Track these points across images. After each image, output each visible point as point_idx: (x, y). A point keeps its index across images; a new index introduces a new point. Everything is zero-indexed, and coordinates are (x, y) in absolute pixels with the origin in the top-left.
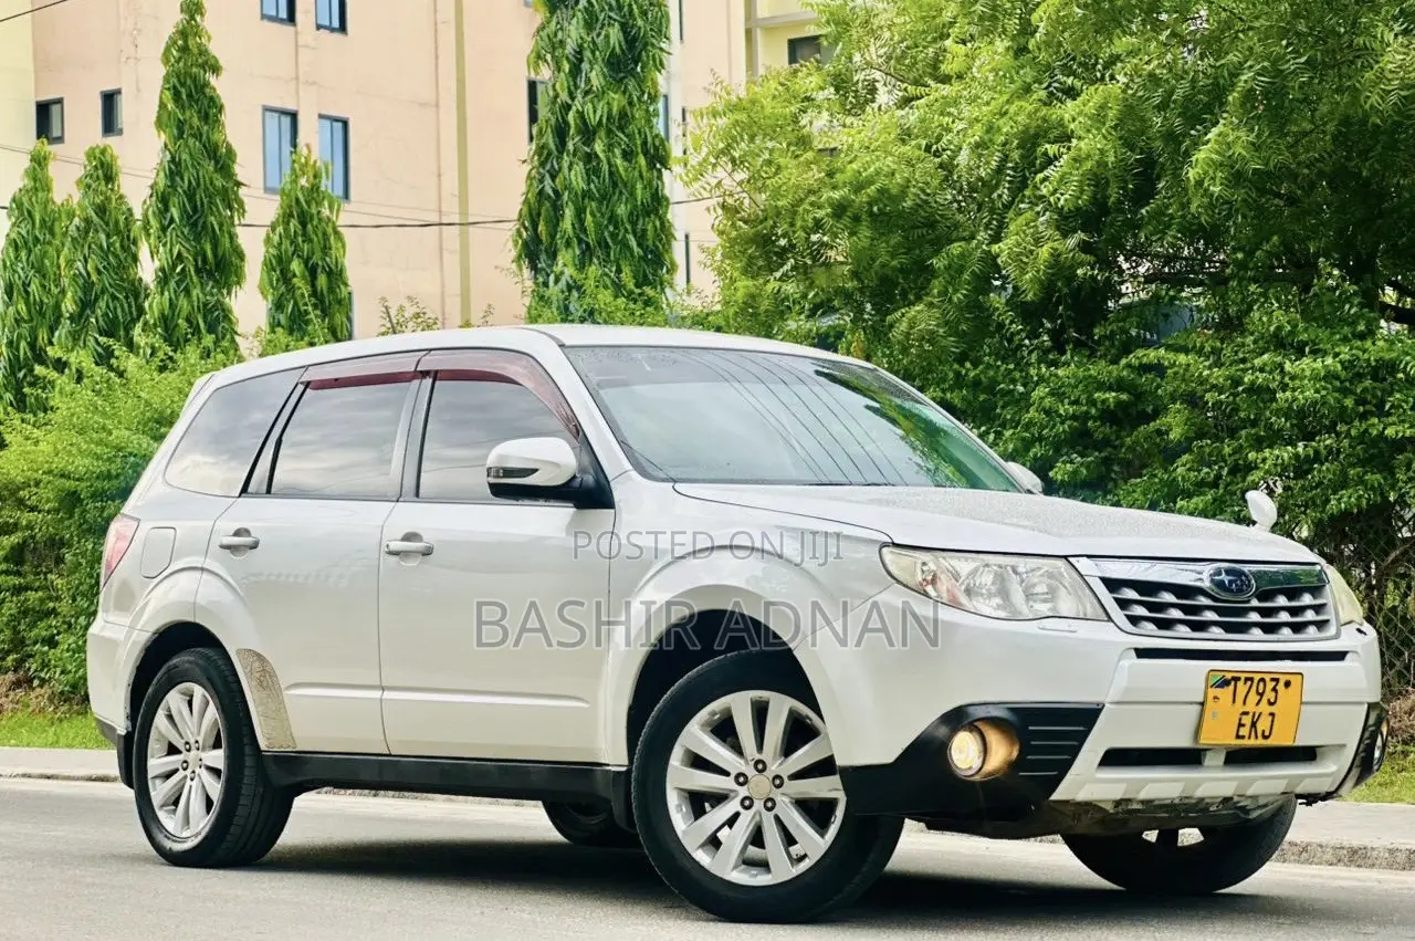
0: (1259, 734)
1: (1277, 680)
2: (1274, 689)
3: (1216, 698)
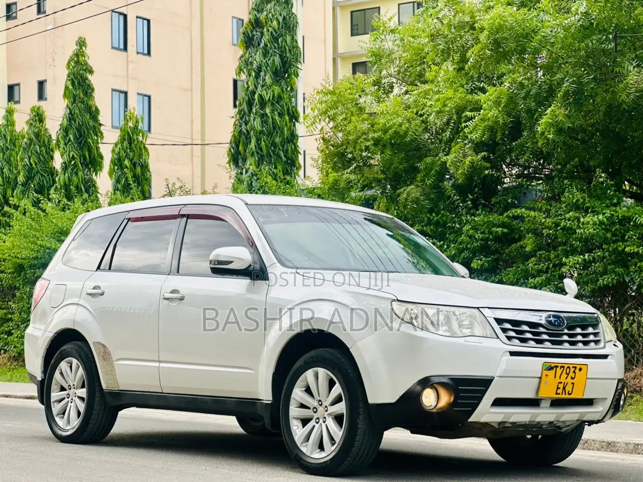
0: (567, 392)
1: (576, 368)
2: (574, 372)
3: (547, 375)
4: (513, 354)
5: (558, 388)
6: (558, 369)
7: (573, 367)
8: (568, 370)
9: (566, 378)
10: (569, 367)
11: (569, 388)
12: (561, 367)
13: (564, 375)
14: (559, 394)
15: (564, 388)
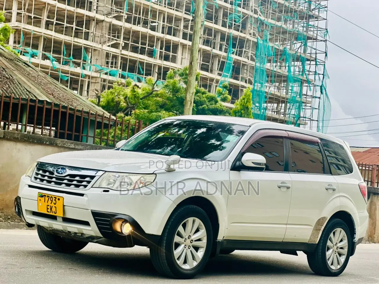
0: (53, 212)
1: (56, 198)
2: (55, 200)
3: (40, 200)
4: (30, 186)
5: (48, 209)
6: (46, 197)
7: (54, 197)
8: (52, 198)
9: (51, 203)
10: (51, 197)
11: (54, 209)
12: (48, 196)
13: (50, 201)
14: (49, 212)
15: (51, 209)
